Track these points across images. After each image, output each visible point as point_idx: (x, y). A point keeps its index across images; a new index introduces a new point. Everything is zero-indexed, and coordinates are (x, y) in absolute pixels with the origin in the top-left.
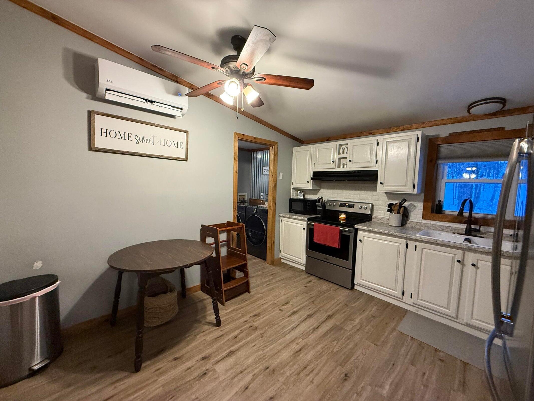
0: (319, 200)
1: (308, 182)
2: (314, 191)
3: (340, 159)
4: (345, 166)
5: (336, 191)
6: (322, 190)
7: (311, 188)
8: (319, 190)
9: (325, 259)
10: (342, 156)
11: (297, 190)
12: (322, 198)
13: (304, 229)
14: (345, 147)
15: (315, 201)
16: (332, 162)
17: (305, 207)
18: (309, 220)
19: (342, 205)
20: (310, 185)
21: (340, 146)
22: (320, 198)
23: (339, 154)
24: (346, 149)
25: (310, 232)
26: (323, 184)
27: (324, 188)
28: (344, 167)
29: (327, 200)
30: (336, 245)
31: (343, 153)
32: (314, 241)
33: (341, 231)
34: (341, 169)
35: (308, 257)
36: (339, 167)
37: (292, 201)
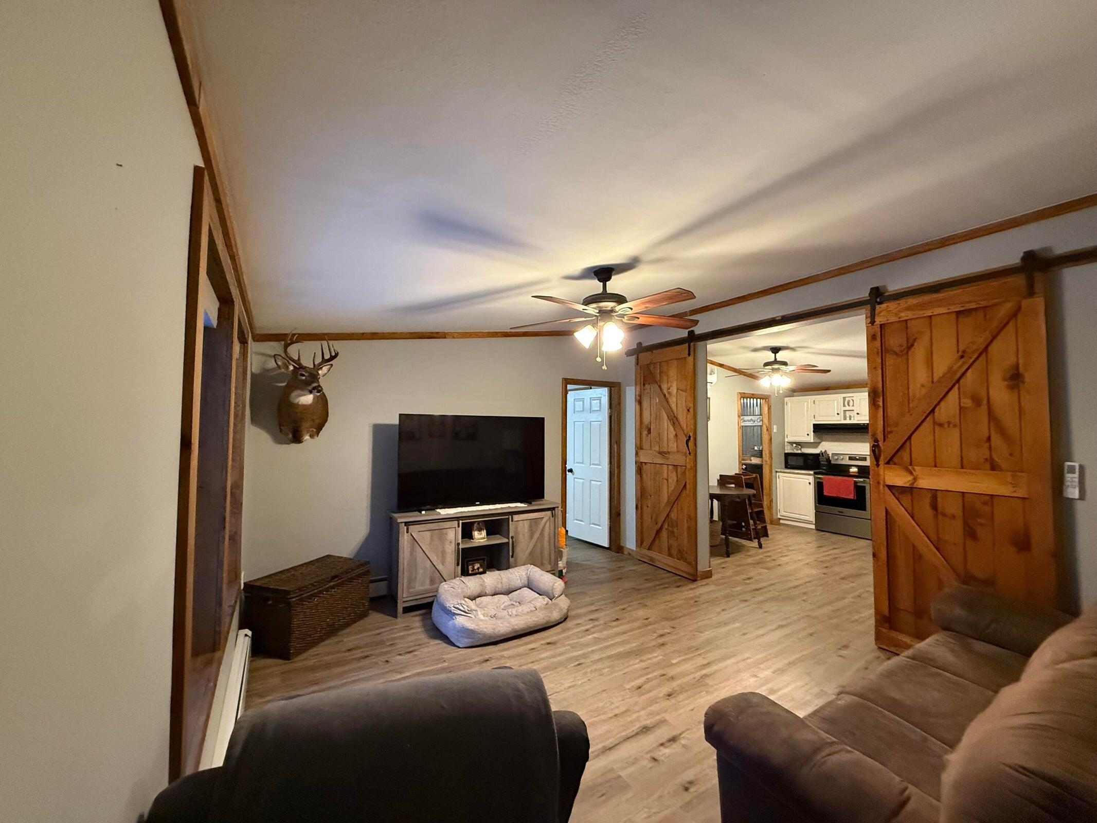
0: (822, 454)
1: (808, 435)
2: (815, 445)
3: (845, 411)
4: (852, 418)
5: (842, 444)
6: (823, 443)
7: (812, 441)
8: (819, 443)
9: (840, 512)
10: (847, 408)
11: (791, 443)
12: (826, 451)
13: (810, 483)
14: (850, 399)
15: (817, 456)
16: (836, 415)
17: (805, 461)
18: (815, 473)
19: (851, 459)
20: (811, 438)
21: (844, 398)
22: (823, 451)
23: (844, 406)
24: (851, 401)
25: (819, 487)
26: (825, 437)
27: (825, 441)
28: (850, 419)
29: (832, 454)
30: (851, 496)
31: (849, 405)
32: (825, 494)
33: (855, 482)
34: (848, 422)
35: (818, 513)
36: (845, 419)
37: (787, 455)
